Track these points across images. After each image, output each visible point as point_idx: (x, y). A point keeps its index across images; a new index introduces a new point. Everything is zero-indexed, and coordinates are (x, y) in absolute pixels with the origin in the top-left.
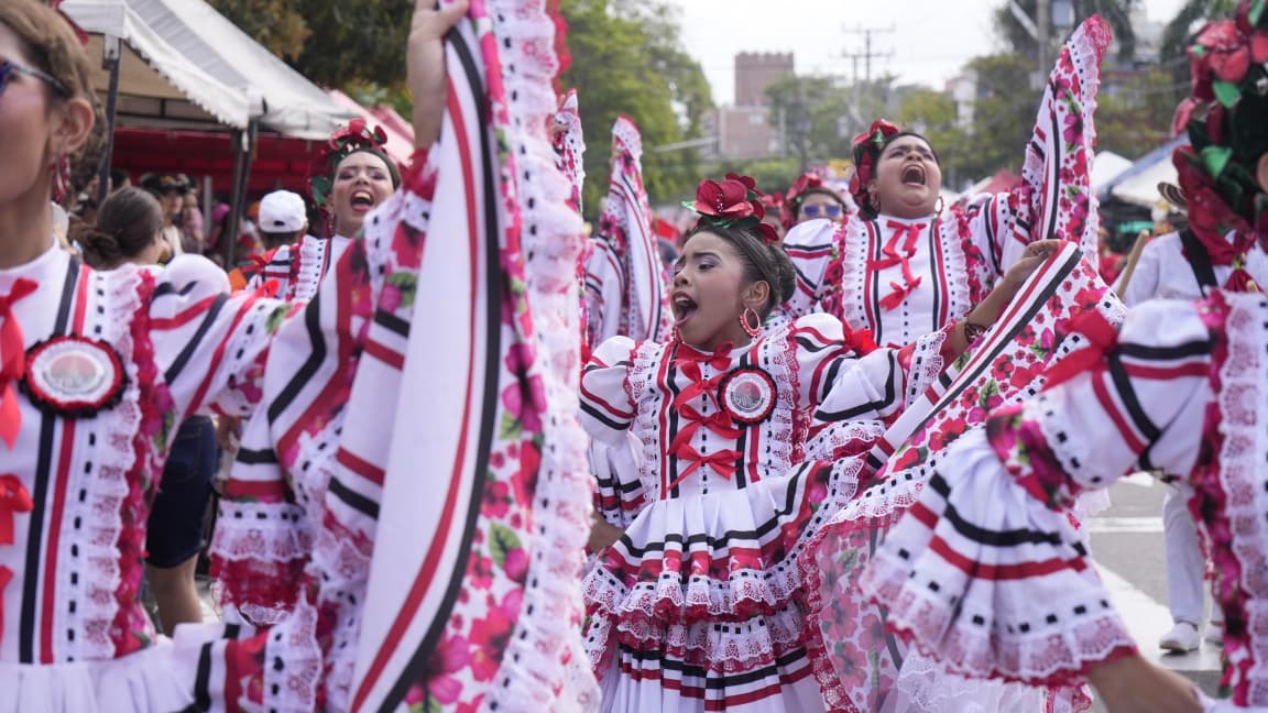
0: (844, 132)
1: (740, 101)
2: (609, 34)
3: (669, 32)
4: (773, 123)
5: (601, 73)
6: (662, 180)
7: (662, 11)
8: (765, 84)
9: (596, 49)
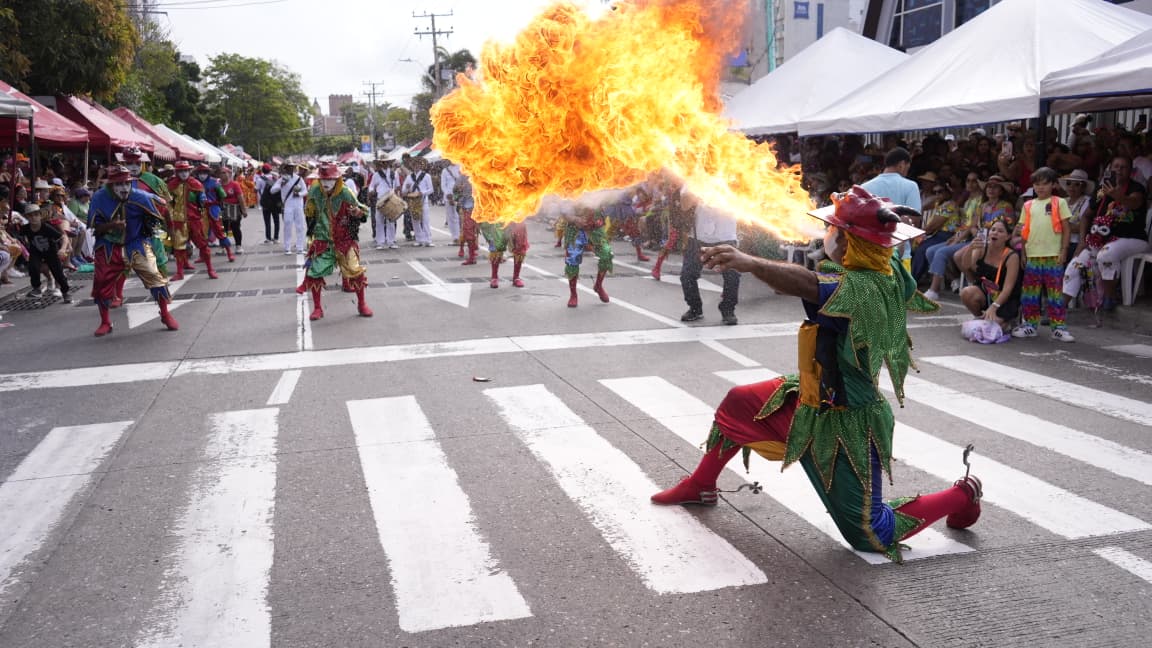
0: (366, 124)
1: (331, 114)
2: (267, 84)
3: (296, 85)
4: (343, 122)
5: (265, 100)
6: (295, 144)
7: (292, 76)
8: (340, 106)
9: (262, 90)
